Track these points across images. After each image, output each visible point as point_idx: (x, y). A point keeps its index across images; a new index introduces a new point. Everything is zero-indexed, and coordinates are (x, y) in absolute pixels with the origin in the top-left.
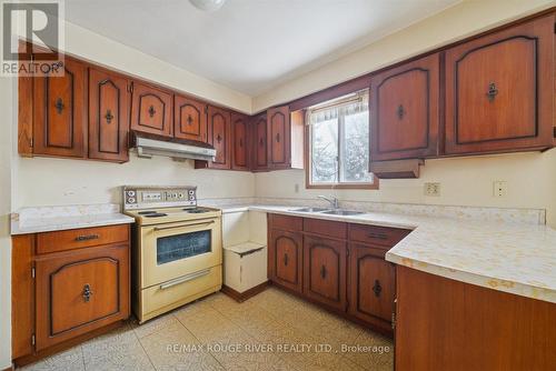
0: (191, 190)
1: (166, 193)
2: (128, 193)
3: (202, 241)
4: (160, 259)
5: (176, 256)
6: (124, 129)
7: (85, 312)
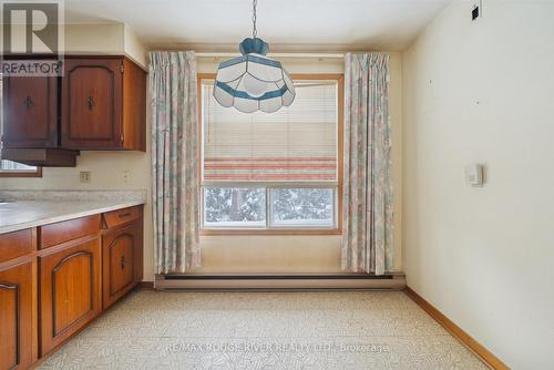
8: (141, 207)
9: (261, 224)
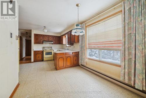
0: (51, 47)
1: (48, 47)
2: (44, 48)
3: (51, 53)
4: (46, 55)
5: (47, 55)
6: (43, 40)
7: (39, 59)
8: (79, 52)
9: (98, 59)
